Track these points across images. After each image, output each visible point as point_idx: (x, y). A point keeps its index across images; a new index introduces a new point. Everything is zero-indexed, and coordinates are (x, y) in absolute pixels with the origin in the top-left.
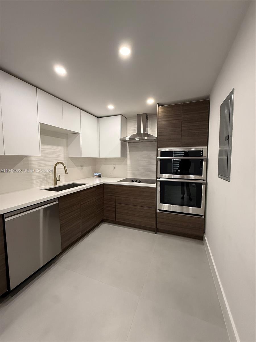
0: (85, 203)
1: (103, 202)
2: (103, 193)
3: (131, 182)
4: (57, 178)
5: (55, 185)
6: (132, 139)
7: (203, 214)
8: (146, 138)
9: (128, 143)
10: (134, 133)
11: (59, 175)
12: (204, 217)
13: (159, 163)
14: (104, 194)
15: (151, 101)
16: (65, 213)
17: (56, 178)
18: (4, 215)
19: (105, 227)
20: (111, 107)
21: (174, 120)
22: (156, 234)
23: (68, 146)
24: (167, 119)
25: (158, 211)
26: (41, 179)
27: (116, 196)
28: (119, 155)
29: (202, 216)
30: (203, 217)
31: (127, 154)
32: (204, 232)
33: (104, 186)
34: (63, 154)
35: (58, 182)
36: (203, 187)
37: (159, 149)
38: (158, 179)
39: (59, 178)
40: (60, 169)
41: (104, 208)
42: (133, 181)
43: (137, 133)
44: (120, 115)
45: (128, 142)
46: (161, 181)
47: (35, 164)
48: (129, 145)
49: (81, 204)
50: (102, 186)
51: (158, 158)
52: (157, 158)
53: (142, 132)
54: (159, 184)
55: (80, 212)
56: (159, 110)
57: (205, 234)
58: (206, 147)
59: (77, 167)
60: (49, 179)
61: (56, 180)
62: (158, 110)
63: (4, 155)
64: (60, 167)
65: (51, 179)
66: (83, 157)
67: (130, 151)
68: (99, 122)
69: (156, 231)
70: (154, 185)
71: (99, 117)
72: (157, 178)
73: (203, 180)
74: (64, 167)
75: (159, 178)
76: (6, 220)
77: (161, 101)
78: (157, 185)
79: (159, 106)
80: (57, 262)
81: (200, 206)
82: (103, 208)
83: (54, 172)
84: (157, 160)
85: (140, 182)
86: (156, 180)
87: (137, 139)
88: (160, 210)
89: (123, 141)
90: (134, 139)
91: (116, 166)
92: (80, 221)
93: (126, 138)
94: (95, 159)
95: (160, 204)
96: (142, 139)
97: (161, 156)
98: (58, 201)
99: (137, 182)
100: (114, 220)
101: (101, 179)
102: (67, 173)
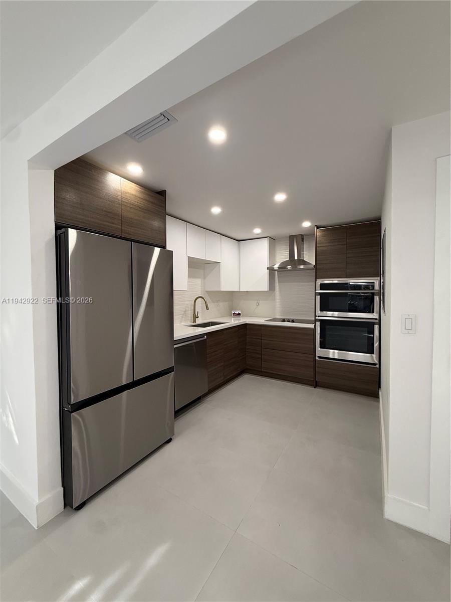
0: (228, 344)
1: (246, 347)
2: (246, 335)
3: (282, 321)
5: (194, 323)
6: (283, 267)
7: (377, 362)
8: (302, 267)
9: (276, 272)
10: (285, 258)
11: (198, 312)
13: (318, 297)
14: (247, 337)
15: (307, 224)
16: (211, 351)
17: (195, 314)
19: (246, 380)
20: (257, 231)
21: (336, 245)
22: (315, 388)
23: (204, 277)
25: (317, 358)
27: (263, 340)
28: (265, 287)
29: (375, 364)
30: (378, 366)
31: (275, 287)
32: (380, 387)
33: (247, 326)
36: (376, 327)
37: (318, 280)
38: (316, 318)
39: (198, 315)
41: (247, 354)
42: (284, 321)
43: (288, 260)
44: (267, 237)
45: (278, 271)
46: (321, 321)
48: (278, 277)
49: (224, 344)
50: (245, 326)
53: (296, 258)
54: (318, 324)
55: (223, 353)
56: (318, 233)
58: (379, 278)
62: (316, 233)
65: (190, 316)
67: (279, 282)
68: (239, 246)
69: (316, 385)
70: (312, 326)
71: (239, 241)
72: (316, 316)
73: (376, 319)
74: (204, 302)
75: (319, 316)
77: (318, 224)
78: (315, 326)
79: (317, 228)
81: (372, 352)
83: (193, 308)
84: (316, 294)
85: (293, 322)
86: (314, 319)
87: (289, 267)
88: (319, 357)
89: (271, 270)
90: (285, 268)
91: (261, 302)
92: (222, 364)
93: (274, 267)
94: (232, 293)
95: (319, 349)
96: (296, 267)
97: (320, 290)
98: (206, 337)
99: (289, 322)
100: (260, 370)
101: (241, 318)
102: (208, 309)
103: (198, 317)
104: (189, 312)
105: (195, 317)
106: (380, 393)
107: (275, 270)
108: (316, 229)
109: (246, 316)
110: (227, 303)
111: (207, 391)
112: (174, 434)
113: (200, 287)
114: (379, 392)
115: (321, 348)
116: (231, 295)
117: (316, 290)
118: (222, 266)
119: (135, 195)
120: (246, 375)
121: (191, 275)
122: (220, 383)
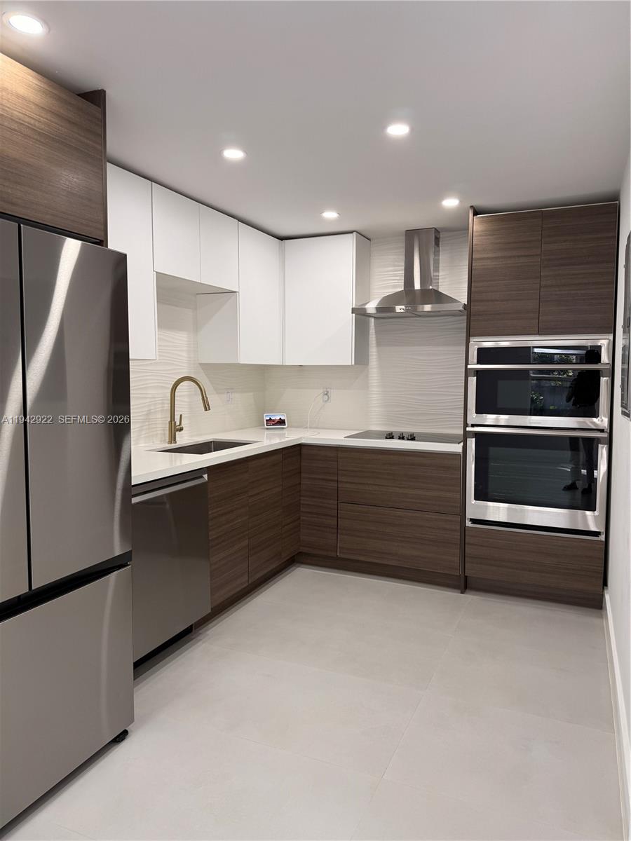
0: (258, 494)
1: (300, 500)
2: (300, 473)
3: (386, 438)
4: (177, 422)
5: (171, 443)
6: (385, 309)
7: (603, 530)
8: (428, 308)
9: (372, 320)
10: (395, 287)
11: (181, 416)
12: (604, 540)
13: (473, 381)
14: (303, 475)
15: (451, 203)
16: (218, 512)
17: (172, 422)
19: (301, 579)
20: (330, 215)
21: (519, 257)
22: (462, 593)
24: (499, 254)
25: (468, 524)
27: (341, 482)
28: (347, 358)
29: (597, 534)
30: (602, 538)
31: (368, 356)
32: (605, 583)
33: (304, 451)
35: (178, 434)
36: (603, 451)
37: (473, 340)
38: (468, 429)
39: (181, 423)
41: (302, 518)
42: (390, 436)
43: (403, 289)
44: (352, 232)
45: (375, 318)
46: (477, 435)
48: (376, 332)
49: (250, 494)
50: (297, 451)
51: (469, 367)
52: (466, 366)
53: (417, 286)
54: (472, 443)
55: (247, 517)
56: (477, 225)
57: (607, 589)
58: (611, 337)
59: (217, 393)
62: (471, 226)
66: (244, 363)
67: (379, 344)
68: (282, 253)
69: (465, 585)
70: (457, 448)
71: (282, 238)
72: (466, 425)
73: (602, 431)
74: (199, 392)
75: (473, 426)
77: (480, 202)
78: (465, 448)
79: (476, 213)
81: (592, 508)
82: (299, 519)
83: (168, 406)
84: (467, 373)
85: (413, 439)
86: (462, 432)
87: (400, 309)
88: (473, 521)
89: (360, 313)
90: (393, 310)
91: (333, 393)
92: (246, 542)
93: (367, 306)
94: (263, 371)
95: (474, 502)
96: (415, 309)
97: (479, 362)
98: (206, 476)
99: (403, 438)
100: (333, 554)
101: (284, 431)
102: (210, 409)
103: (181, 429)
104: (159, 416)
105: (175, 429)
106: (607, 597)
107: (370, 316)
108: (471, 215)
109: (301, 426)
110: (252, 394)
111: (210, 611)
112: (133, 721)
113: (184, 354)
114: (602, 596)
115: (476, 499)
116: (262, 373)
117: (467, 363)
118: (242, 299)
119: (24, 98)
120: (299, 568)
121: (164, 323)
122: (238, 589)
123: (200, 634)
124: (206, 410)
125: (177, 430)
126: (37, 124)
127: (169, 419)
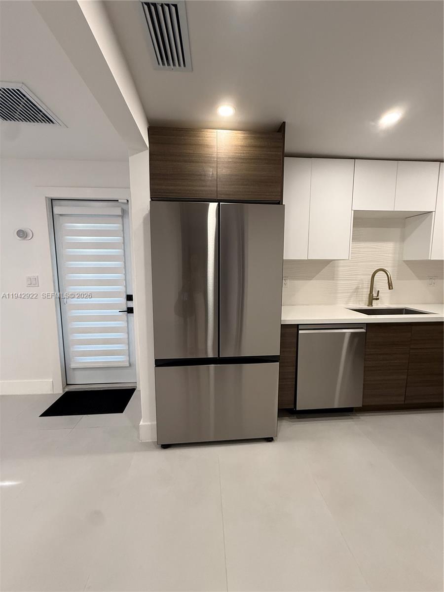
4: (375, 295)
11: (378, 291)
17: (371, 295)
18: (299, 326)
23: (403, 239)
26: (349, 294)
34: (390, 255)
35: (374, 302)
39: (378, 296)
40: (381, 281)
47: (342, 271)
59: (419, 279)
60: (360, 295)
61: (371, 299)
63: (307, 259)
64: (381, 278)
65: (364, 296)
66: (434, 259)
74: (387, 278)
76: (300, 332)
80: (353, 417)
98: (365, 328)
102: (392, 289)
103: (377, 299)
122: (393, 403)
123: (356, 415)
124: (390, 289)
125: (375, 299)
126: (242, 155)
127: (369, 293)
